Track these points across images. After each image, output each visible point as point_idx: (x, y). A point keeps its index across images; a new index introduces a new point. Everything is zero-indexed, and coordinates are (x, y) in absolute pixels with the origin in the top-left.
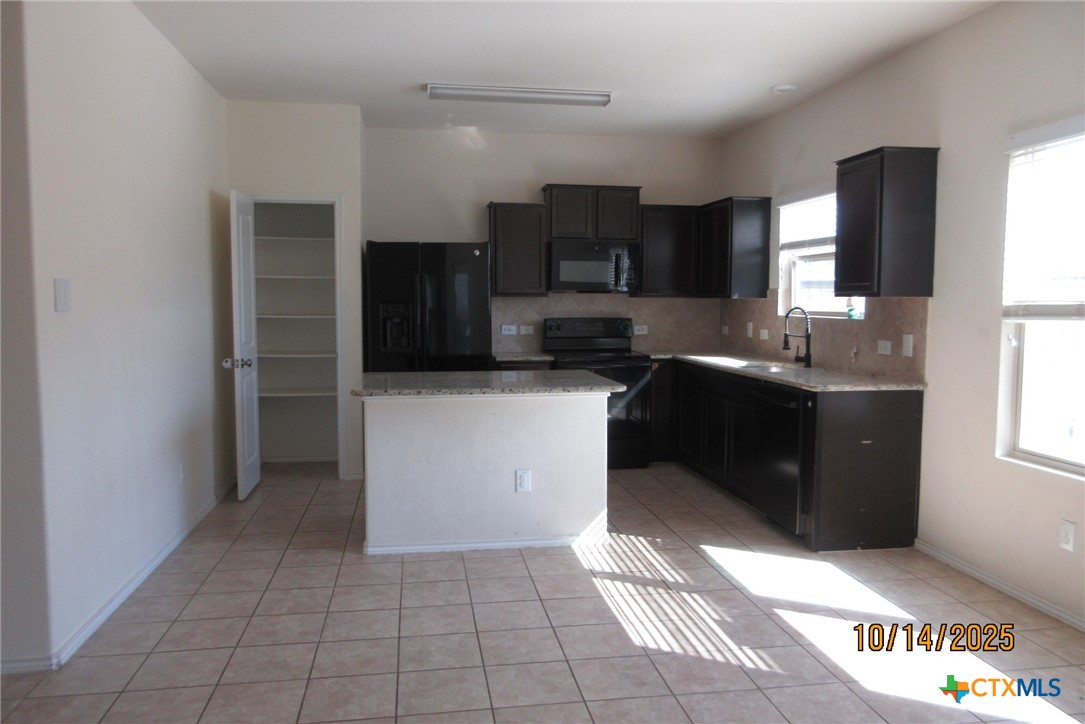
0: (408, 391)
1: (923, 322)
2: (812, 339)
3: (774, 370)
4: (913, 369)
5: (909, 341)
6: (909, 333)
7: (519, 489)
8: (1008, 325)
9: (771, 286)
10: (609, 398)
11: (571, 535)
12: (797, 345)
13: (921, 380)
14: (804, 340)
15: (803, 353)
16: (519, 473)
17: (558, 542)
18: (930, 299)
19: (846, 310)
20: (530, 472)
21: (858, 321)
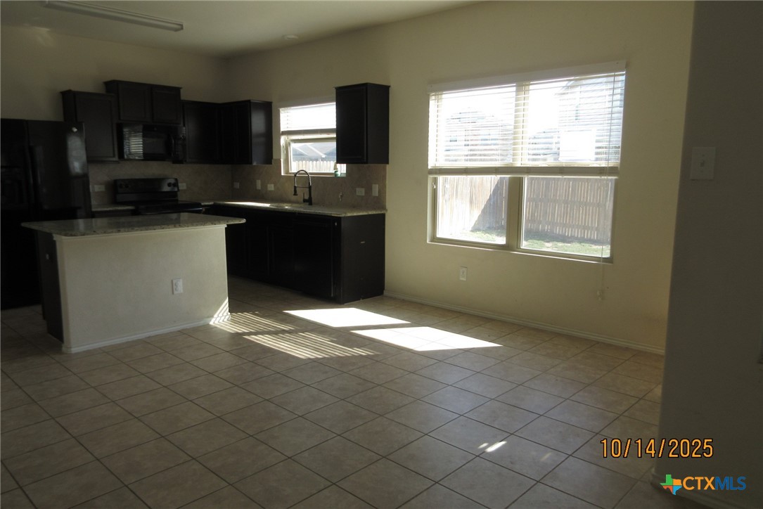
0: (111, 230)
1: (384, 178)
2: (312, 189)
3: (287, 207)
4: (380, 202)
5: (376, 188)
6: (375, 184)
7: (175, 292)
8: (431, 177)
9: (275, 157)
10: (226, 228)
11: (208, 317)
12: (303, 193)
13: (384, 208)
14: (308, 189)
15: (307, 197)
16: (174, 282)
17: (202, 323)
18: (387, 166)
19: (333, 172)
20: (181, 280)
21: (341, 178)
